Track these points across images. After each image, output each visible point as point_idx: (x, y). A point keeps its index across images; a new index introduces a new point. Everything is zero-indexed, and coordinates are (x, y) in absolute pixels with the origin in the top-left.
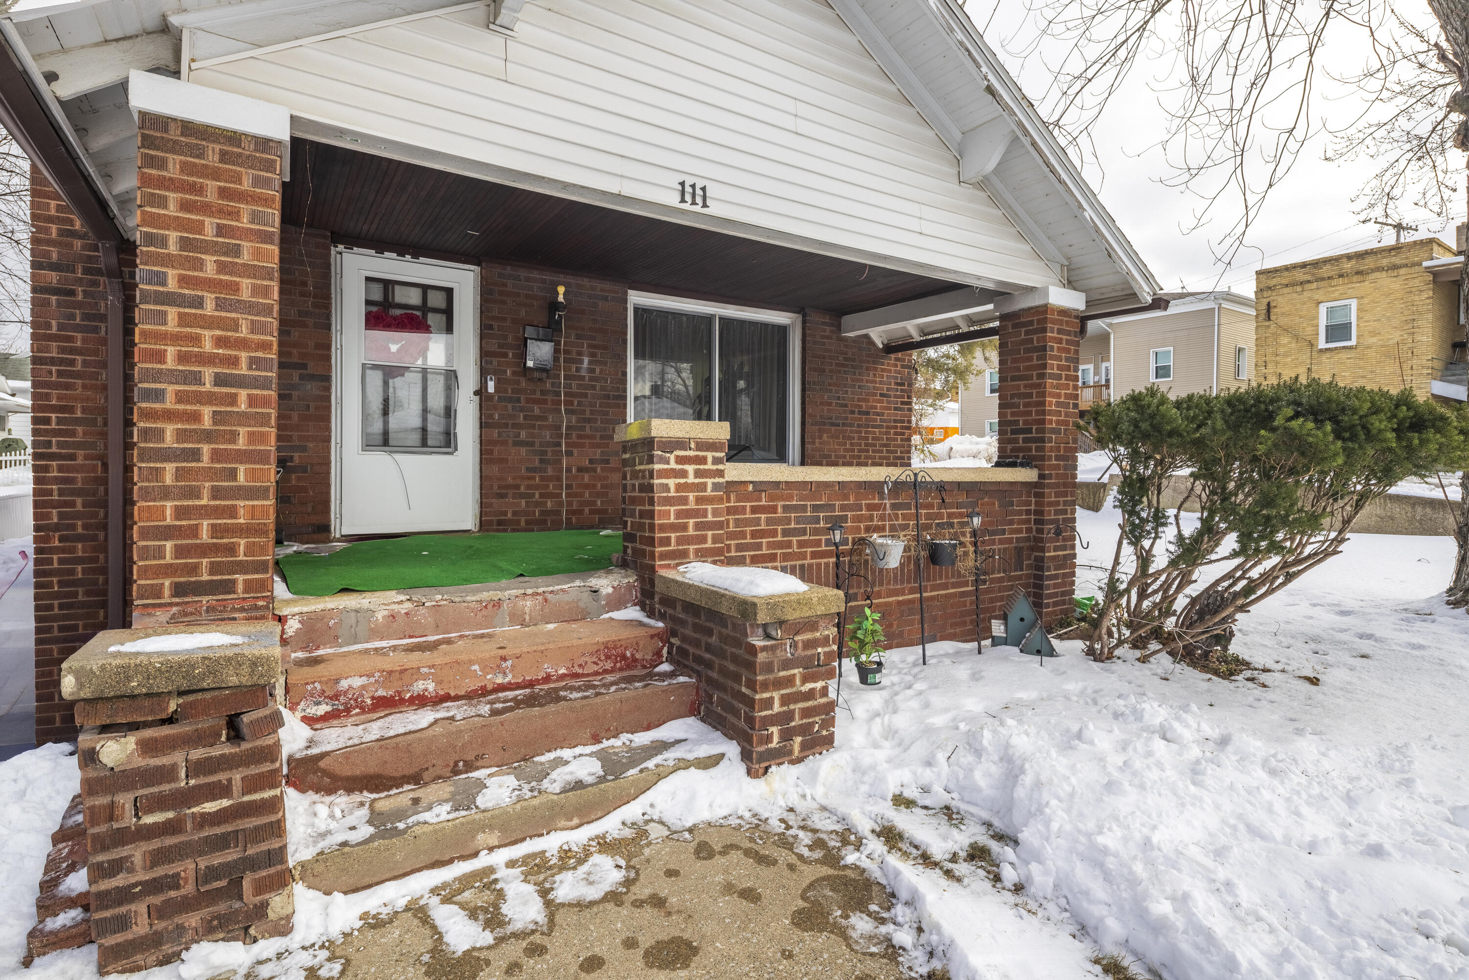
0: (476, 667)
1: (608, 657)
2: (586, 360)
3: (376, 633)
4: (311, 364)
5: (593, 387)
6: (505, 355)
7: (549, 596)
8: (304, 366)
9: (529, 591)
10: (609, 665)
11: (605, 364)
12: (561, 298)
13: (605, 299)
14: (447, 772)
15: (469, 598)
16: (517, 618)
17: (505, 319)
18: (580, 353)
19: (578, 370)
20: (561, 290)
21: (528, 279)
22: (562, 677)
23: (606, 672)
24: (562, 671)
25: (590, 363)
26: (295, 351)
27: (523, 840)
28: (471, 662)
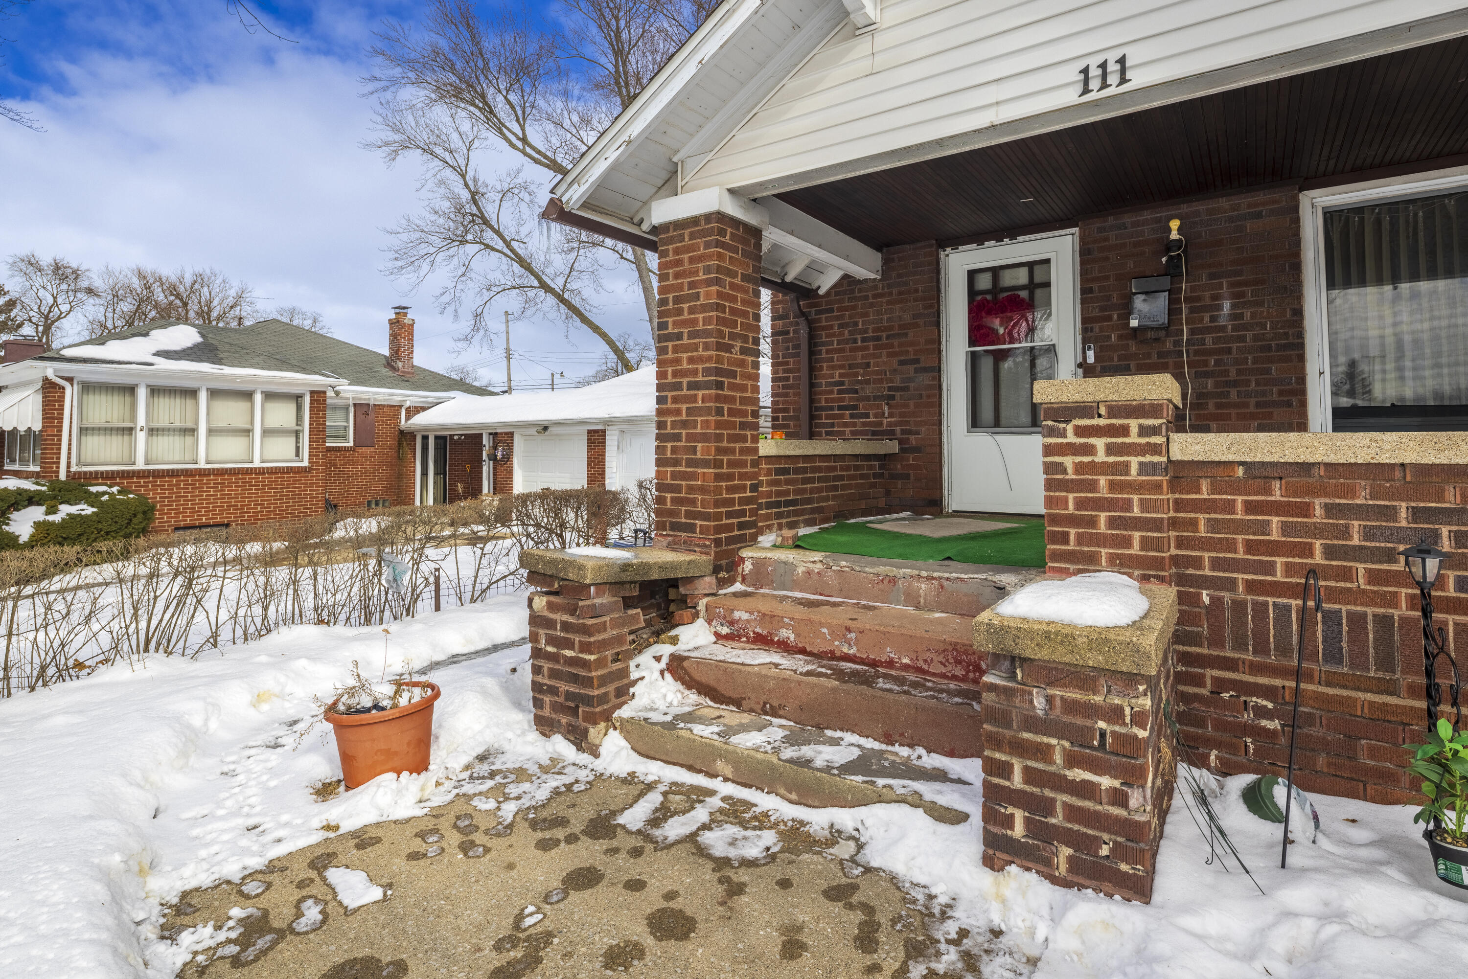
0: (825, 630)
1: (958, 662)
2: (1227, 305)
3: (796, 585)
4: (922, 358)
5: (1242, 339)
6: (1109, 318)
7: (946, 583)
8: (917, 361)
9: (924, 574)
10: (959, 672)
11: (1261, 304)
12: (1174, 235)
13: (1258, 215)
14: (758, 708)
15: (867, 569)
16: (912, 599)
17: (1107, 278)
18: (1216, 297)
19: (1213, 319)
20: (1175, 224)
21: (1135, 224)
22: (906, 667)
23: (954, 678)
24: (906, 661)
25: (1233, 307)
26: (911, 349)
27: (750, 786)
28: (822, 625)
